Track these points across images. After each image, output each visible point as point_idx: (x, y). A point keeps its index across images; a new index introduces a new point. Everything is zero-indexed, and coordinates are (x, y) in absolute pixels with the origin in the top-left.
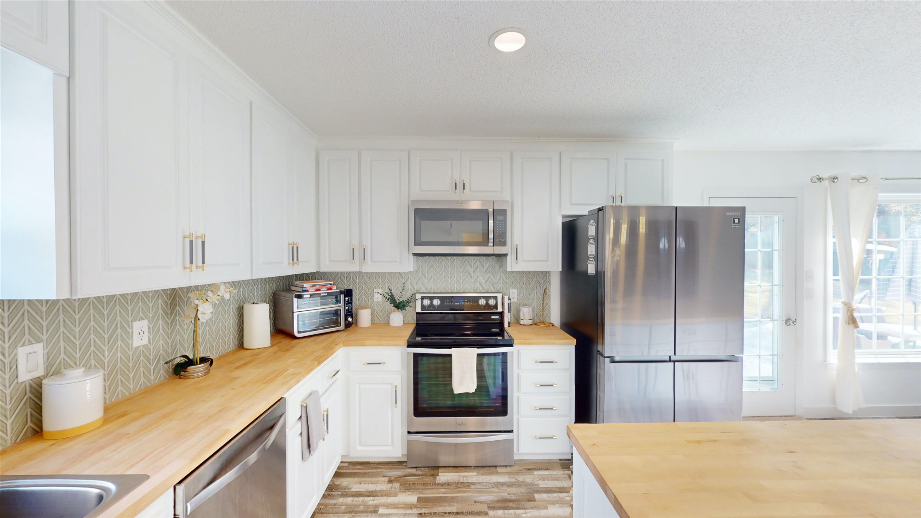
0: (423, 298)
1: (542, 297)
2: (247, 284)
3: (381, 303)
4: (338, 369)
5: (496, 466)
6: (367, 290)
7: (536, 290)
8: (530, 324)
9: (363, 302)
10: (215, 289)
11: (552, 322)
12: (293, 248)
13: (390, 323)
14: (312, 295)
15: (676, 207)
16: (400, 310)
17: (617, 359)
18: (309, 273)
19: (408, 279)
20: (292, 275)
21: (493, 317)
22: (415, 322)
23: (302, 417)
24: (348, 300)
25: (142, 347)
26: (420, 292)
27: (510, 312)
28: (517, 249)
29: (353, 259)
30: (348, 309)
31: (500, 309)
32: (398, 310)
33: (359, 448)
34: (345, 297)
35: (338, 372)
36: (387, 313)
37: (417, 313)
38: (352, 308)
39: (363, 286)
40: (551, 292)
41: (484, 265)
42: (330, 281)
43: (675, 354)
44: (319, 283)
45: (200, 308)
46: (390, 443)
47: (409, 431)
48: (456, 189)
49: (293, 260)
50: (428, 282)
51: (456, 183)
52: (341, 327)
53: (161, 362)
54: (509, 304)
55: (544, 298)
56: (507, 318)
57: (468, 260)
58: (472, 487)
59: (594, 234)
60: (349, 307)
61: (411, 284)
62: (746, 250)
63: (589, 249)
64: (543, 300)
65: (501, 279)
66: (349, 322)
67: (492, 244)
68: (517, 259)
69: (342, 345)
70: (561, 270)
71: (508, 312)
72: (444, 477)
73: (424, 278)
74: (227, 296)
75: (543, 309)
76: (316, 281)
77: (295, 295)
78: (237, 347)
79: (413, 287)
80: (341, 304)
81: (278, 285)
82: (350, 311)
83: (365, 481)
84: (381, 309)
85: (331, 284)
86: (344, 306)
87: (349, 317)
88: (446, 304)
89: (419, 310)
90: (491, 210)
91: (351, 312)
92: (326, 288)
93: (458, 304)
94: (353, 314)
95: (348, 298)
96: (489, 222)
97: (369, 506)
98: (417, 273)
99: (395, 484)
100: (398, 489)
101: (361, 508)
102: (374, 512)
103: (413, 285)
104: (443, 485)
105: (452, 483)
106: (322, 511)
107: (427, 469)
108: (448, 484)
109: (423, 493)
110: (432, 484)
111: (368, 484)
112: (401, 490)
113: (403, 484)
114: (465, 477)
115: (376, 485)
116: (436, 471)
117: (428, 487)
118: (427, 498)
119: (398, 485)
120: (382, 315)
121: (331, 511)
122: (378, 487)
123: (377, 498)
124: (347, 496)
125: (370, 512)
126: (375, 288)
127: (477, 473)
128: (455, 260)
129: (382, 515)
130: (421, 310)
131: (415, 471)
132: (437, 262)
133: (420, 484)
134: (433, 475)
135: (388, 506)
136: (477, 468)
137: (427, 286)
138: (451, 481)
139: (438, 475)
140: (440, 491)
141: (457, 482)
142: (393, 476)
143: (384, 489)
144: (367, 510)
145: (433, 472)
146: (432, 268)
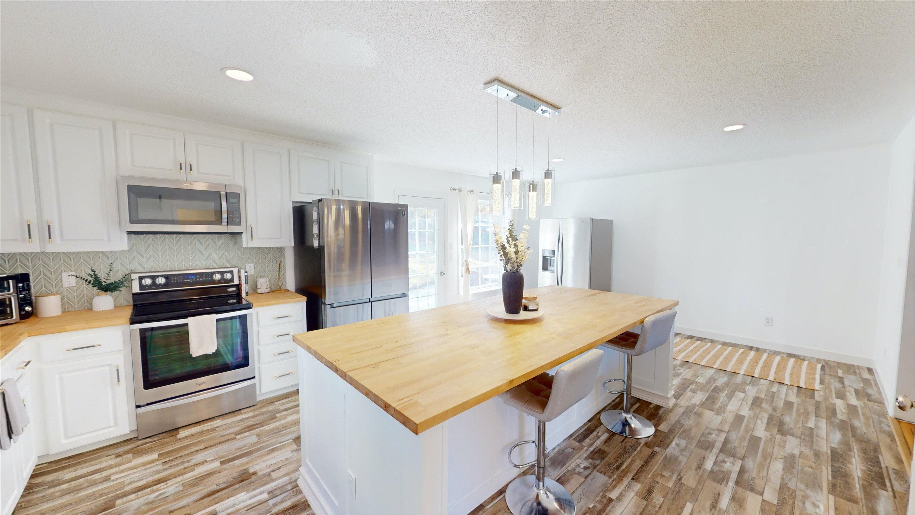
0: (141, 278)
1: (278, 269)
3: (75, 288)
4: (28, 360)
5: (240, 410)
6: (48, 274)
7: (272, 264)
8: (268, 292)
11: (288, 288)
13: (94, 308)
15: (370, 203)
16: (108, 292)
17: (335, 305)
19: (117, 258)
21: (229, 290)
22: (132, 303)
24: (23, 287)
26: (136, 272)
27: (247, 283)
28: (251, 228)
29: (30, 238)
30: (24, 297)
31: (236, 282)
32: (105, 293)
33: (64, 441)
34: (17, 283)
35: (29, 362)
37: (134, 294)
38: (30, 295)
39: (42, 270)
40: (286, 264)
41: (217, 242)
43: (372, 297)
46: (112, 424)
47: (137, 405)
48: (181, 169)
50: (147, 262)
51: (181, 164)
52: (15, 318)
54: (246, 277)
55: (279, 270)
56: (244, 289)
57: (197, 238)
58: (217, 429)
59: (317, 218)
60: (25, 295)
61: (122, 264)
62: (409, 230)
63: (314, 229)
64: (279, 272)
65: (237, 255)
66: (26, 312)
67: (226, 224)
68: (252, 237)
69: (27, 335)
70: (293, 246)
71: (246, 283)
72: (183, 433)
73: (139, 257)
75: (279, 279)
79: (125, 267)
80: (11, 292)
82: (27, 298)
83: (82, 467)
84: (75, 294)
86: (17, 293)
87: (25, 306)
88: (173, 282)
89: (136, 289)
90: (223, 193)
91: (29, 300)
93: (189, 280)
94: (32, 303)
95: (23, 284)
96: (222, 203)
97: (96, 480)
98: (130, 253)
99: (126, 456)
100: (131, 458)
101: (86, 485)
102: (105, 481)
103: (125, 265)
104: (186, 437)
105: (196, 433)
106: (25, 506)
107: (164, 434)
108: (192, 435)
109: (164, 450)
110: (174, 441)
111: (88, 467)
112: (136, 457)
113: (137, 452)
114: (209, 425)
115: (100, 464)
116: (175, 433)
117: (169, 444)
118: (169, 451)
119: (130, 456)
120: (78, 301)
121: (39, 502)
122: (103, 465)
123: (105, 472)
124: (59, 485)
125: (100, 483)
126: (63, 271)
127: (222, 420)
128: (182, 238)
129: (117, 479)
130: (140, 290)
131: (149, 440)
132: (158, 240)
133: (158, 446)
134: (172, 436)
135: (122, 471)
136: (220, 417)
137: (144, 264)
138: (194, 433)
139: (179, 434)
140: (183, 442)
141: (201, 431)
142: (121, 452)
143: (113, 463)
144: (95, 483)
145: (172, 434)
146: (151, 247)
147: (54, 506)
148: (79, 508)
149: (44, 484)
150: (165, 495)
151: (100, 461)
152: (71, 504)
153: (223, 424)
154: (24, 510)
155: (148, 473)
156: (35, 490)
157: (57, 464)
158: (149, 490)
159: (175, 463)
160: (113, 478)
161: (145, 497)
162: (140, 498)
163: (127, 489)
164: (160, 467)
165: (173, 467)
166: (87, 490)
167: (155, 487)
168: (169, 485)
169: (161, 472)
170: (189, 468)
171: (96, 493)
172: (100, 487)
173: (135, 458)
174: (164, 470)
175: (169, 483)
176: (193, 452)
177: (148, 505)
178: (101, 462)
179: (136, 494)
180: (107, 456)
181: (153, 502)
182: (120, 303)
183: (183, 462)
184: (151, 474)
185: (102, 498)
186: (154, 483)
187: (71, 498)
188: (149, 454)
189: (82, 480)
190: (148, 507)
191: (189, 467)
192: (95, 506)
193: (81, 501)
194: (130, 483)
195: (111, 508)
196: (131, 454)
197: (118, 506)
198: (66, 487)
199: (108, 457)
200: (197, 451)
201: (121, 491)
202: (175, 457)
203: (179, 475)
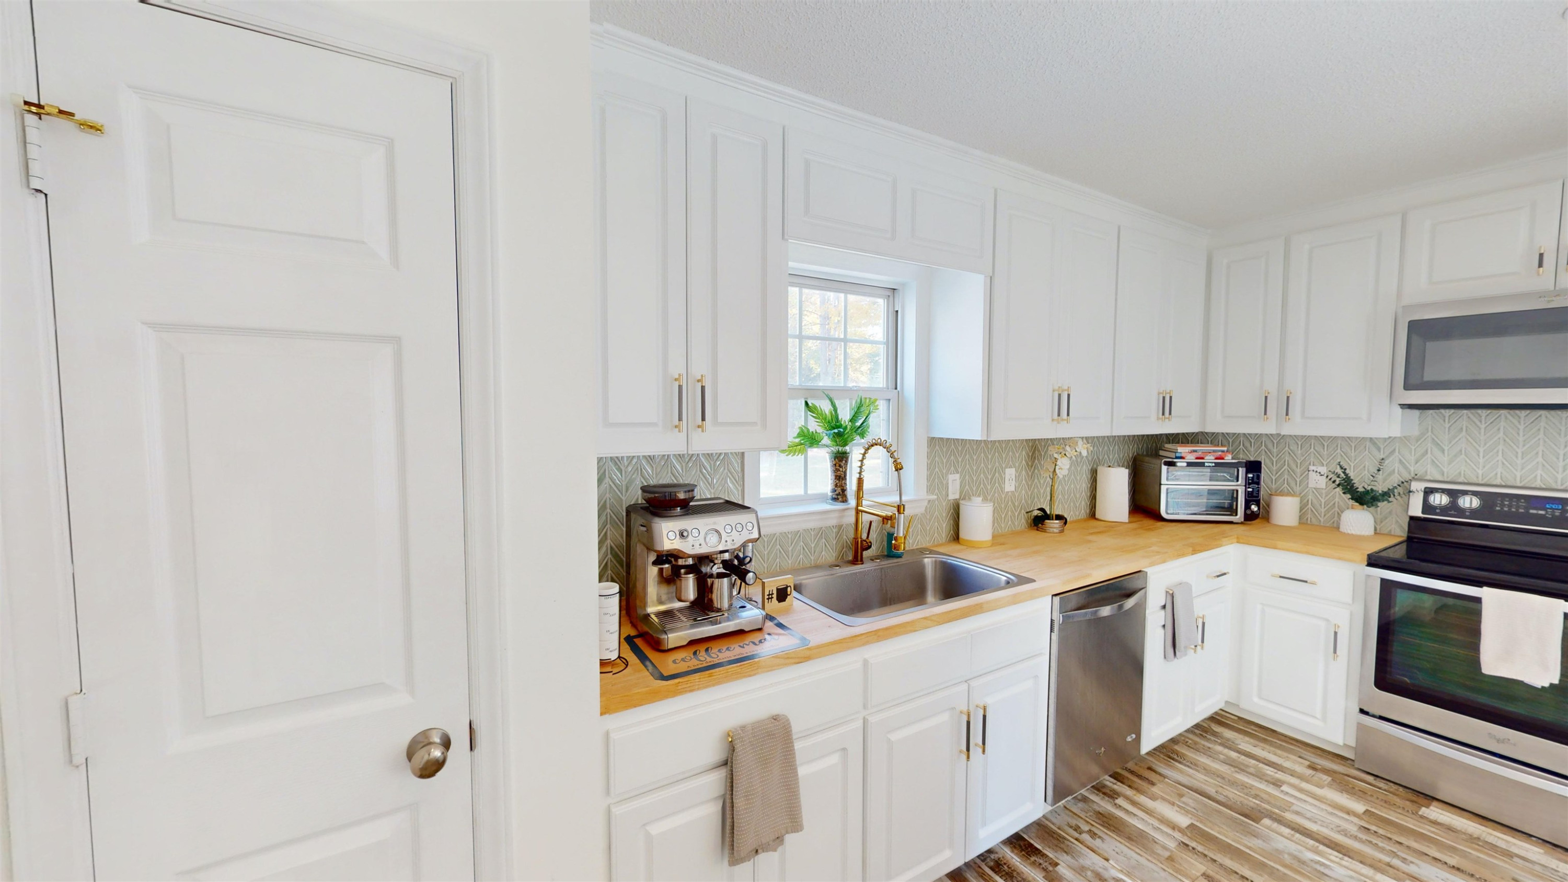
0: (1428, 492)
2: (1102, 443)
3: (1324, 491)
4: (1225, 571)
6: (1294, 467)
9: (1286, 485)
10: (1073, 443)
12: (1164, 398)
13: (1341, 526)
14: (1190, 464)
16: (1365, 506)
18: (1187, 433)
20: (1161, 435)
22: (1406, 534)
23: (1167, 606)
24: (1253, 478)
25: (1010, 493)
26: (1426, 478)
29: (1265, 414)
30: (1252, 492)
32: (1361, 507)
33: (1256, 700)
34: (1247, 472)
35: (1225, 574)
36: (1337, 509)
37: (1412, 519)
38: (1258, 491)
39: (1287, 458)
42: (1222, 446)
44: (1201, 448)
45: (1058, 463)
46: (1318, 715)
47: (1362, 708)
48: (1541, 266)
49: (1163, 414)
50: (1450, 462)
51: (1542, 254)
52: (1238, 517)
53: (1023, 511)
58: (1516, 859)
60: (1253, 489)
61: (1400, 461)
66: (1253, 512)
72: (1434, 812)
73: (1437, 452)
74: (1084, 453)
76: (1200, 445)
77: (1165, 461)
78: (1088, 515)
79: (1406, 468)
80: (1239, 483)
81: (1140, 447)
82: (1255, 494)
83: (1264, 747)
84: (1323, 501)
85: (1223, 451)
86: (1245, 486)
87: (1253, 504)
88: (1498, 508)
89: (1416, 510)
91: (1258, 497)
92: (1213, 456)
93: (1542, 512)
94: (1261, 501)
95: (1253, 475)
97: (1265, 775)
98: (1419, 442)
99: (1321, 775)
100: (1326, 783)
101: (1252, 770)
102: (1274, 784)
103: (1407, 464)
104: (1435, 823)
105: (1460, 831)
106: (1190, 745)
107: (1401, 789)
108: (1450, 829)
109: (1380, 810)
110: (1408, 811)
111: (1269, 752)
112: (1333, 786)
113: (1342, 783)
114: (1503, 839)
115: (1284, 760)
116: (1421, 800)
117: (1396, 810)
118: (1388, 819)
119: (1327, 779)
120: (1325, 512)
121: (1203, 751)
122: (1287, 764)
123: (1283, 774)
124: (1230, 748)
125: (1266, 781)
126: (1312, 464)
127: (1545, 853)
128: (1543, 418)
129: (1287, 793)
130: (1423, 513)
131: (1370, 779)
132: (1481, 422)
133: (1378, 798)
134: (1412, 801)
135: (1301, 790)
136: (1548, 845)
137: (1444, 467)
138: (1459, 829)
139: (1427, 807)
140: (1422, 825)
141: (1475, 836)
142: (1320, 765)
143: (1299, 771)
144: (1260, 776)
145: (1414, 799)
146: (1464, 433)
147: (1209, 765)
148: (1227, 790)
149: (1220, 736)
150: (1326, 871)
151: (1287, 757)
152: (1223, 778)
153: (1543, 862)
154: (1186, 747)
155: (1329, 821)
156: (1208, 737)
157: (1246, 725)
158: (1312, 842)
159: (1380, 844)
160: (1284, 788)
161: (1300, 848)
162: (1292, 841)
163: (1289, 816)
164: (1353, 829)
165: (1371, 845)
166: (1249, 778)
167: (1322, 847)
168: (1344, 863)
169: (1349, 835)
170: (1395, 871)
171: (1253, 788)
172: (1262, 786)
173: (1330, 788)
174: (1356, 838)
175: (1347, 861)
176: (1426, 855)
177: (1294, 859)
178: (1287, 759)
179: (1293, 832)
180: (1300, 757)
181: (1304, 863)
182: (1389, 529)
183: (1395, 855)
184: (1333, 826)
185: (1254, 800)
186: (1327, 842)
187: (1229, 772)
188: (1353, 798)
189: (1254, 762)
190: (1293, 862)
191: (1398, 870)
192: (1241, 802)
193: (1233, 783)
194: (1297, 813)
195: (1253, 820)
196: (1330, 779)
197: (1261, 825)
198: (1234, 757)
199: (1300, 760)
200: (1435, 859)
201: (1280, 812)
202: (1389, 835)
203: (1371, 866)
